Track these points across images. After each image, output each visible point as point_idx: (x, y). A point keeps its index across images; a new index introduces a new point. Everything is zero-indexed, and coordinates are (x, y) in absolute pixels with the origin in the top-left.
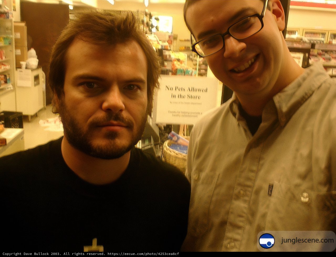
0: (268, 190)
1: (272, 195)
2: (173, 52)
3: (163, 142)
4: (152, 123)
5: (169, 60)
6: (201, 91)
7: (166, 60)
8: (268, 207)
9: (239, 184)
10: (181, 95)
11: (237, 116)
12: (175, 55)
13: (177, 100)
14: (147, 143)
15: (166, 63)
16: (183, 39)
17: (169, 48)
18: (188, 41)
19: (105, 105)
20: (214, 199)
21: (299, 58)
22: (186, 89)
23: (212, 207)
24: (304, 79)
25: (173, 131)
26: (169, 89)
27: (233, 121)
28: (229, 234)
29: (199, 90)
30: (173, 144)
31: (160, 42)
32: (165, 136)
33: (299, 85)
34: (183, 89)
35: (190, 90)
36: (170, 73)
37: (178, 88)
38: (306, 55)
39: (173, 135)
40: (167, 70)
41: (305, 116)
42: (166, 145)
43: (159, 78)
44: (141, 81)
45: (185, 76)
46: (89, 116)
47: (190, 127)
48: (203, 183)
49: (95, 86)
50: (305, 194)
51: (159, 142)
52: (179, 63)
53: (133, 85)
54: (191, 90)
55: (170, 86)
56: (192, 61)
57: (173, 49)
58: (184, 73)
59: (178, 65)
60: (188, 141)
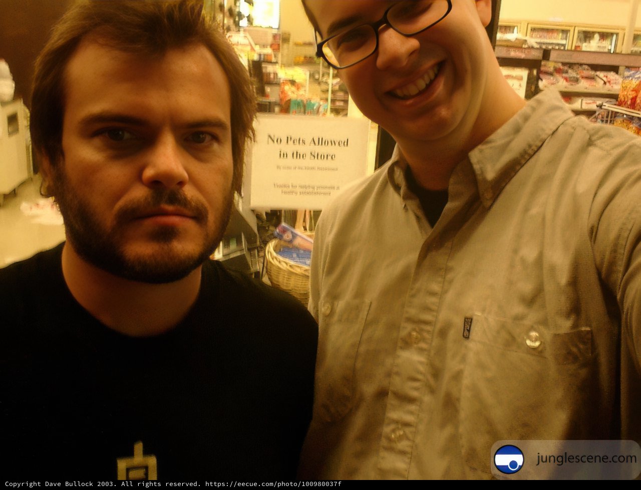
0: (463, 328)
1: (470, 337)
2: (281, 67)
3: (265, 243)
4: (243, 208)
5: (274, 82)
6: (337, 144)
7: (270, 83)
8: (464, 359)
9: (409, 320)
10: (298, 152)
11: (402, 191)
12: (286, 73)
13: (290, 161)
14: (233, 246)
15: (268, 89)
16: (300, 40)
17: (274, 60)
18: (310, 44)
19: (149, 173)
20: (363, 349)
21: (521, 79)
22: (308, 140)
23: (359, 364)
24: (526, 118)
25: (285, 221)
26: (273, 141)
27: (395, 200)
28: (393, 415)
29: (333, 143)
30: (284, 247)
31: (257, 48)
32: (270, 232)
33: (517, 130)
34: (301, 141)
35: (315, 143)
36: (277, 109)
37: (291, 138)
38: (533, 72)
39: (284, 231)
40: (270, 103)
41: (529, 188)
42: (272, 250)
43: (255, 119)
44: (219, 124)
45: (306, 114)
46: (118, 197)
47: (316, 214)
48: (340, 320)
49: (127, 135)
50: (534, 334)
51: (256, 244)
52: (293, 89)
53: (203, 133)
54: (317, 142)
55: (277, 134)
56: (319, 83)
57: (282, 61)
58: (304, 106)
59: (291, 93)
60: (312, 240)
